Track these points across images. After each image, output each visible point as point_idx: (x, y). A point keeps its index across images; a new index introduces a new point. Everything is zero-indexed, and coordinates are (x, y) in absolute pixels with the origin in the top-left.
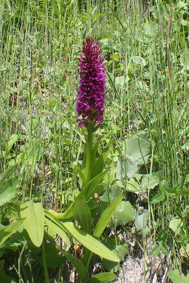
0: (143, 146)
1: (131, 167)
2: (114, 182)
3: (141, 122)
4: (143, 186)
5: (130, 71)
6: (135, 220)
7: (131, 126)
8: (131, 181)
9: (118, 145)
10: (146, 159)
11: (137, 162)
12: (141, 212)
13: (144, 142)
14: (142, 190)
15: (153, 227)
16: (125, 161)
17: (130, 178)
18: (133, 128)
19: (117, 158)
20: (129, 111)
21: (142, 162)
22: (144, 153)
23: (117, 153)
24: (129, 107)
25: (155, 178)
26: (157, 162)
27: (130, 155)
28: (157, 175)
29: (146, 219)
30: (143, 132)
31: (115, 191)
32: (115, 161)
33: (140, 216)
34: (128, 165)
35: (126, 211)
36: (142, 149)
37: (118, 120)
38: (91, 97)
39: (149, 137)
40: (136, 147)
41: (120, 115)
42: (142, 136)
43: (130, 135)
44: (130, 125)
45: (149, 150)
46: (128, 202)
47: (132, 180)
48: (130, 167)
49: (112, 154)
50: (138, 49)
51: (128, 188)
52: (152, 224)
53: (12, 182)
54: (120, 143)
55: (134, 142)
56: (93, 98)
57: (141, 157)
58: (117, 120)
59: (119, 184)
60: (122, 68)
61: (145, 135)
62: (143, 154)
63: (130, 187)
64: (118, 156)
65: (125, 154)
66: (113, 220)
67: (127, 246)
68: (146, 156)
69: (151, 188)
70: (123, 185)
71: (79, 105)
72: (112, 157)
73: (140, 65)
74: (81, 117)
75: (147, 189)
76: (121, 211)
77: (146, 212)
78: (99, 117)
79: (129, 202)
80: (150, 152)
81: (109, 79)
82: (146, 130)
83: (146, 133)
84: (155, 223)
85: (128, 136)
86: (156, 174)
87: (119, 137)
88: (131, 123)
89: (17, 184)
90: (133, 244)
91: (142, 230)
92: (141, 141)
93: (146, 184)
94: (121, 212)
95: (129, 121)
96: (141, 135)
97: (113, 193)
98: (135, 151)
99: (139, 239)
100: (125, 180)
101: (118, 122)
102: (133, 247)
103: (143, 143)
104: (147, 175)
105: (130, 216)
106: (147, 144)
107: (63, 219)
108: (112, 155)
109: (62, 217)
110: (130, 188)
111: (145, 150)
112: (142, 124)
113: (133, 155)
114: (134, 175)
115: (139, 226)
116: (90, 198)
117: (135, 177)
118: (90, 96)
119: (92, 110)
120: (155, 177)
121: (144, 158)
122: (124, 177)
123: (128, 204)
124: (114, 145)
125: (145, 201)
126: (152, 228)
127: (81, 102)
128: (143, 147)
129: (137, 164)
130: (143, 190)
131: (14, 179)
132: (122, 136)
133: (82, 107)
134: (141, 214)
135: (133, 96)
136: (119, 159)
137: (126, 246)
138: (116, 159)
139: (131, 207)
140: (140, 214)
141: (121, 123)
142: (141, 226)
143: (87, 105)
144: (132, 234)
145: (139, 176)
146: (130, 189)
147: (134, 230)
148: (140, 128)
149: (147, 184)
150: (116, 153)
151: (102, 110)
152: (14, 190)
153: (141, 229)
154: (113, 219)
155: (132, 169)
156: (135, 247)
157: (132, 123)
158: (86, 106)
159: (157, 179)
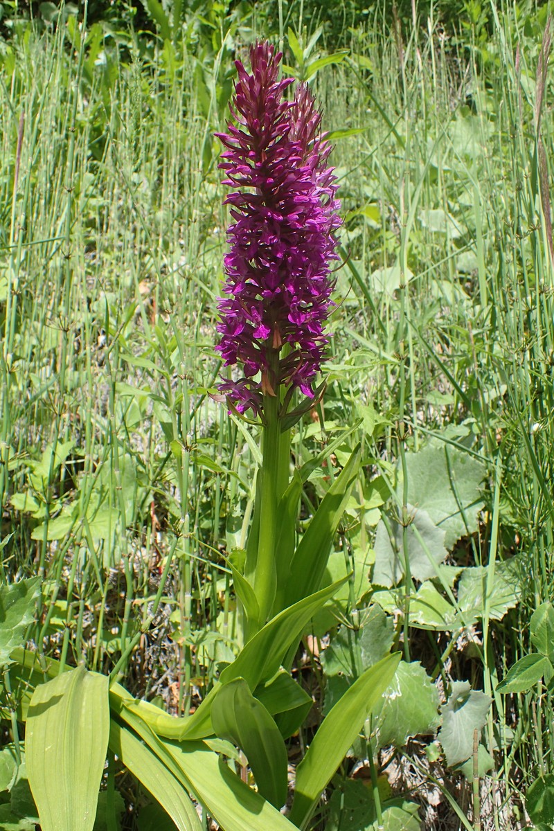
0: (462, 473)
1: (425, 543)
2: (367, 599)
3: (450, 399)
4: (465, 608)
5: (415, 251)
6: (440, 728)
7: (421, 414)
8: (423, 592)
9: (380, 471)
10: (472, 518)
11: (444, 528)
12: (460, 700)
13: (463, 461)
14: (463, 624)
15: (499, 745)
16: (405, 527)
17: (422, 580)
18: (427, 419)
19: (378, 513)
20: (412, 368)
21: (460, 527)
22: (466, 499)
23: (376, 499)
24: (412, 357)
25: (507, 582)
26: (507, 526)
27: (418, 502)
28: (511, 571)
29: (478, 723)
30: (461, 430)
31: (372, 629)
32: (371, 524)
33: (458, 712)
34: (413, 539)
35: (409, 698)
36: (457, 484)
37: (379, 398)
38: (273, 291)
39: (479, 446)
40: (437, 479)
41: (386, 382)
42: (455, 442)
43: (418, 441)
44: (418, 410)
45: (482, 488)
46: (417, 664)
47: (427, 587)
48: (418, 541)
49: (359, 502)
50: (435, 192)
51: (416, 617)
52: (497, 736)
53: (5, 607)
54: (387, 464)
55: (430, 461)
56: (278, 295)
57: (456, 511)
58: (377, 398)
59: (386, 601)
60: (391, 244)
61: (465, 438)
62: (463, 502)
63: (421, 613)
64: (381, 508)
65: (405, 502)
66: (368, 736)
67: (415, 809)
68: (470, 505)
69: (492, 617)
70: (399, 606)
71: (229, 326)
72: (362, 511)
73: (445, 235)
74: (236, 374)
75: (480, 619)
76: (393, 696)
77: (477, 699)
78: (305, 373)
79: (421, 665)
80: (486, 493)
81: (351, 275)
82: (470, 425)
83: (471, 433)
84: (506, 732)
85: (410, 443)
86: (507, 566)
87: (382, 447)
88: (420, 404)
89: (22, 613)
90: (434, 798)
91: (465, 762)
92: (455, 458)
93: (473, 602)
94: (394, 702)
95: (414, 399)
96: (454, 439)
97: (367, 635)
98: (435, 491)
99: (454, 781)
100: (403, 588)
101: (381, 404)
102: (434, 807)
103: (460, 465)
104: (478, 570)
105: (424, 713)
106: (474, 469)
107: (185, 739)
108: (359, 506)
109: (180, 733)
110: (422, 618)
111: (469, 488)
112: (454, 407)
113: (430, 502)
114: (434, 572)
115: (455, 748)
116: (277, 669)
117: (438, 578)
118: (268, 288)
119: (275, 343)
120: (506, 578)
121: (467, 512)
122: (400, 576)
123: (415, 671)
124: (368, 471)
125: (471, 654)
126: (497, 749)
127: (234, 315)
128: (461, 477)
129: (442, 533)
130: (468, 622)
131: (11, 596)
132: (392, 446)
133: (238, 331)
134: (460, 705)
135: (425, 321)
136: (382, 518)
137: (410, 810)
138: (373, 518)
139: (426, 681)
140: (458, 706)
141: (388, 404)
142: (461, 749)
143: (258, 324)
144: (430, 764)
145: (448, 574)
146: (421, 621)
147: (435, 751)
148: (447, 419)
149: (478, 600)
150: (372, 499)
151: (318, 343)
152: (10, 634)
153: (463, 759)
154: (367, 730)
155: (428, 553)
156: (442, 809)
157: (423, 404)
158: (255, 330)
159: (512, 586)
